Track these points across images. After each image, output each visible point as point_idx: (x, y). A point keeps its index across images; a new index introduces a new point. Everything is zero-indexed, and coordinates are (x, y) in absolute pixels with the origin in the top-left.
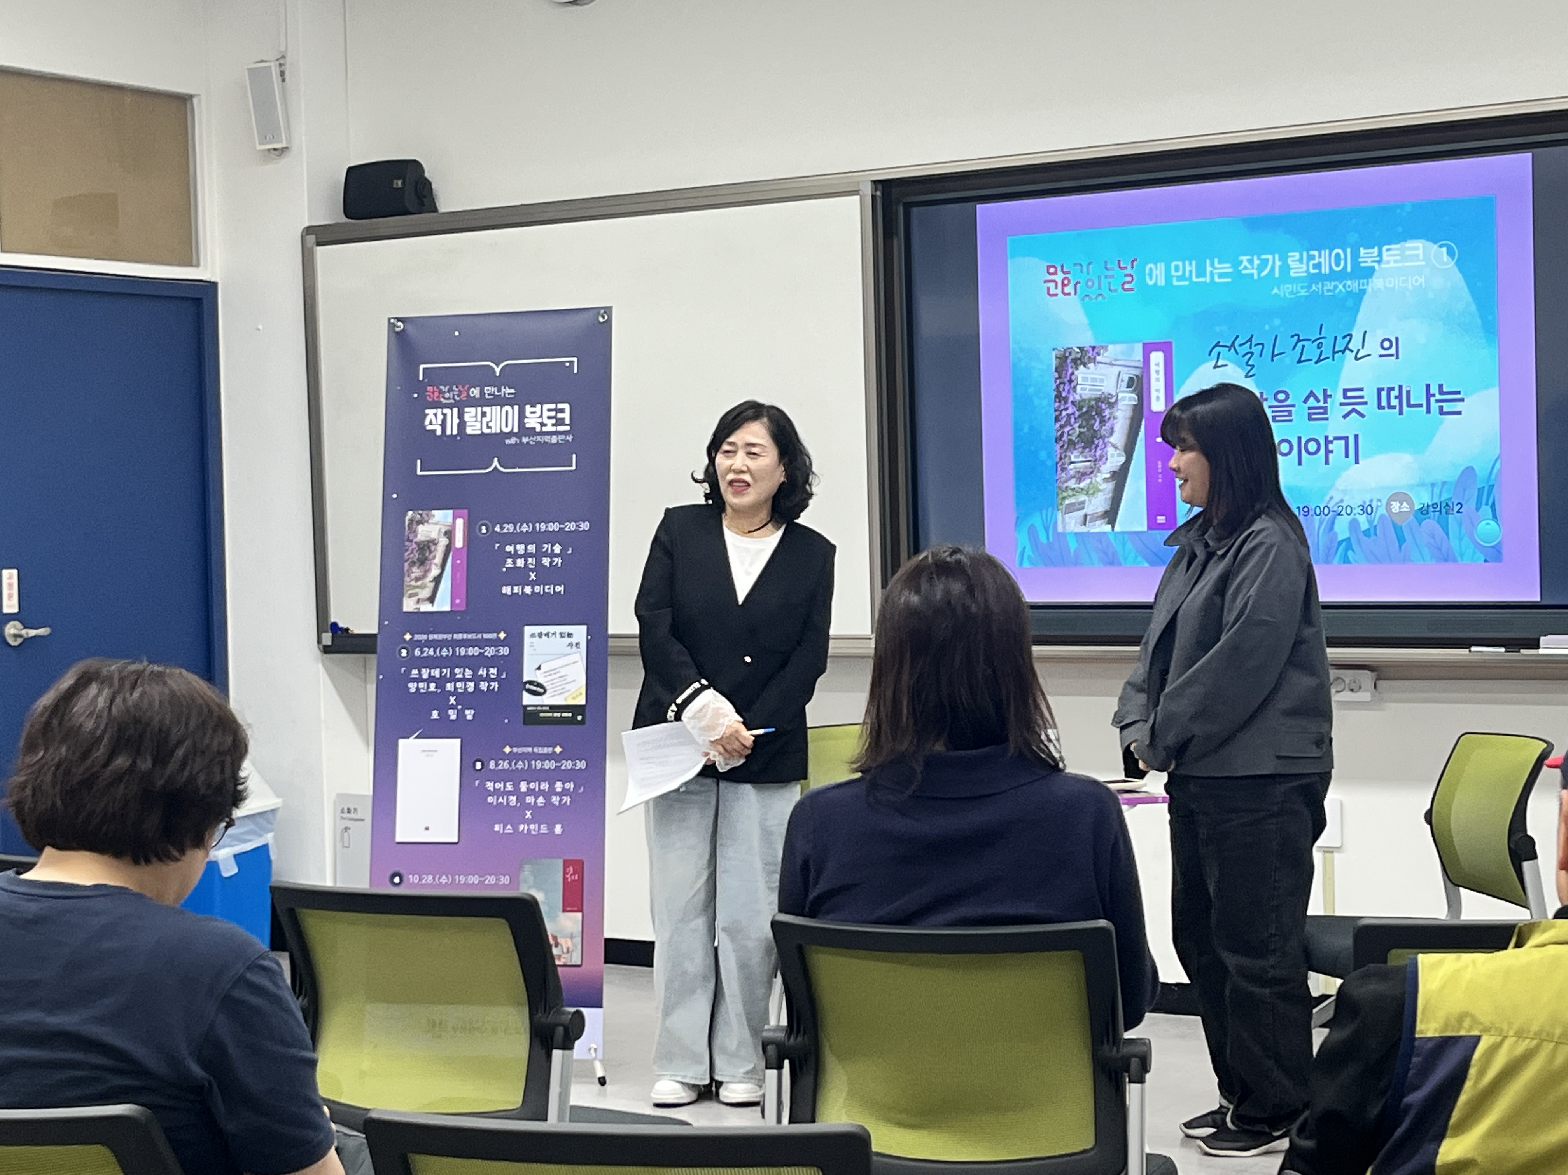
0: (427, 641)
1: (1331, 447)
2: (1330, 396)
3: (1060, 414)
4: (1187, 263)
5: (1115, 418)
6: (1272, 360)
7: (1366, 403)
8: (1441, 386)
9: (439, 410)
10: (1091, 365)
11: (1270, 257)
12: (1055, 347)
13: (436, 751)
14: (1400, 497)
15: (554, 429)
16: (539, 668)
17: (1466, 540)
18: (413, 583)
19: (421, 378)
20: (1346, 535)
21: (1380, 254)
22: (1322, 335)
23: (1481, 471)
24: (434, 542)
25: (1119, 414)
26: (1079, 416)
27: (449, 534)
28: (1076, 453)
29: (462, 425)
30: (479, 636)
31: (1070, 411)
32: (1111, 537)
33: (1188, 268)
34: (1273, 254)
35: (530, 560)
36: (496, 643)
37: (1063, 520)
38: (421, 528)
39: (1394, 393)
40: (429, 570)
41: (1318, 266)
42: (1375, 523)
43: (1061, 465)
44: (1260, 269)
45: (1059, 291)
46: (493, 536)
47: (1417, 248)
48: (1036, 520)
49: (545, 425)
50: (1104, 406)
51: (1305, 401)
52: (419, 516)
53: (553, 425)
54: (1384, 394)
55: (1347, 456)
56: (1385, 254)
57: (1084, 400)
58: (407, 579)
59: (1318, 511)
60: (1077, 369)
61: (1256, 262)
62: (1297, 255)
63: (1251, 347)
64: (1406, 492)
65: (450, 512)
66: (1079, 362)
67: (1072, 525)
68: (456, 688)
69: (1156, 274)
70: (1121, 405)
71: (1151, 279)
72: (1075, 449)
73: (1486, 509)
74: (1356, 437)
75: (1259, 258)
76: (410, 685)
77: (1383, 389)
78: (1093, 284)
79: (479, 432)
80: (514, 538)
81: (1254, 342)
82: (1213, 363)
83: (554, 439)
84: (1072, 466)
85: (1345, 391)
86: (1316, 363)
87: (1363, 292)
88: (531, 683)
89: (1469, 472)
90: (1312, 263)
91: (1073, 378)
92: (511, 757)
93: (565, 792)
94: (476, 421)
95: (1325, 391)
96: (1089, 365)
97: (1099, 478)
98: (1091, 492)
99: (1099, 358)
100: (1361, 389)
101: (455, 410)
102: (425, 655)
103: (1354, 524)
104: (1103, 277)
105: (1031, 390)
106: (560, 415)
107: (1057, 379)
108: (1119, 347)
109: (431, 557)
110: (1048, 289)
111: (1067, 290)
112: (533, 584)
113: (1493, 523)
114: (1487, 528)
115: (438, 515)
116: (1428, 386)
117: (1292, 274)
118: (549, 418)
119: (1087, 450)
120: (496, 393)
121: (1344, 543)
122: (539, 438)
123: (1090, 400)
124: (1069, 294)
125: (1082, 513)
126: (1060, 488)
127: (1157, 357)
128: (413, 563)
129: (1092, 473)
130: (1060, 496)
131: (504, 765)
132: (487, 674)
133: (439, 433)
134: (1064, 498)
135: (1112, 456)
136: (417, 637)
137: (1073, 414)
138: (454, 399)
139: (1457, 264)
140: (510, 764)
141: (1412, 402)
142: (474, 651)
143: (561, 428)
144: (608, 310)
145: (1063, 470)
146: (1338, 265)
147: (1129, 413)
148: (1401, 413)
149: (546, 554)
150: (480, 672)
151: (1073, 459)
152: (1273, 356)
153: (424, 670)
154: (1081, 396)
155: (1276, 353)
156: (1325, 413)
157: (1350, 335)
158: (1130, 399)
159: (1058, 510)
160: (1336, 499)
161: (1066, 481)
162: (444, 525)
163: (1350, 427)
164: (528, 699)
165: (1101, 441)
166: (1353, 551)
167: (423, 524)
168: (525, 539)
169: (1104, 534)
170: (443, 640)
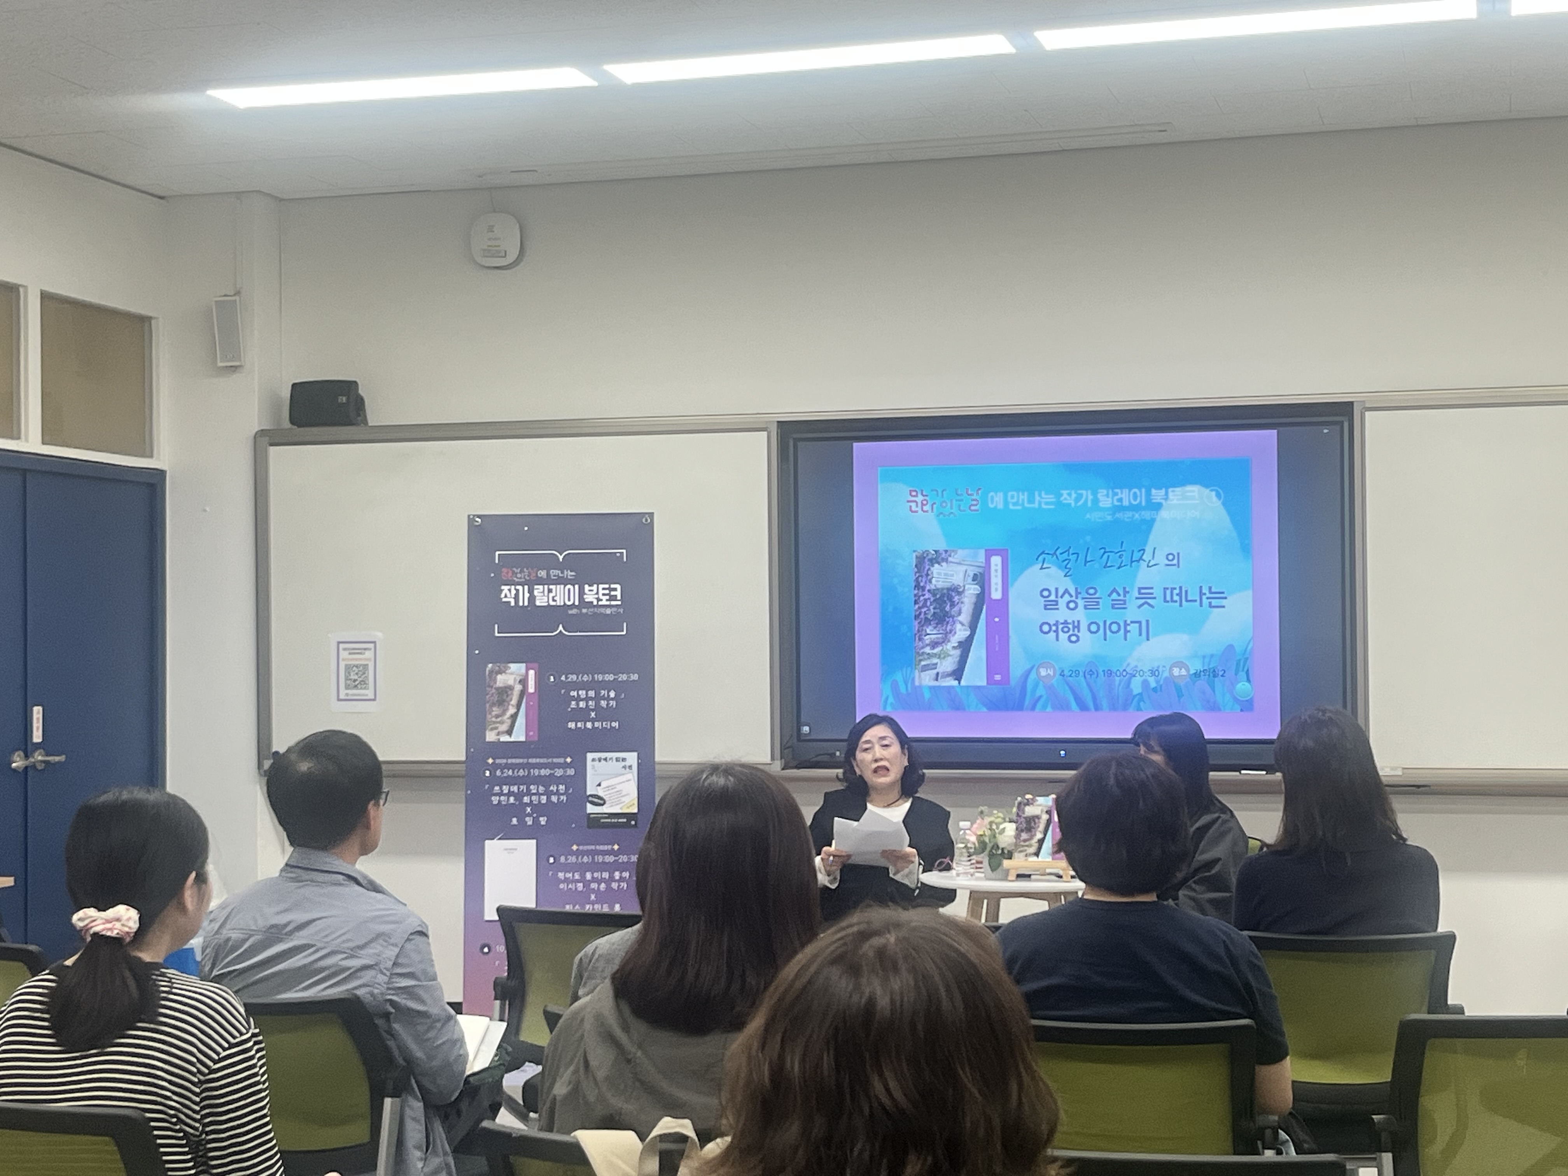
0: (507, 764)
1: (1129, 628)
2: (1128, 592)
3: (919, 598)
4: (1021, 494)
5: (962, 603)
6: (1085, 565)
7: (1155, 598)
8: (1210, 588)
9: (513, 587)
10: (944, 564)
11: (1084, 492)
12: (915, 549)
13: (516, 849)
14: (1180, 665)
15: (608, 603)
16: (599, 785)
17: (1228, 696)
18: (494, 719)
19: (497, 561)
20: (1140, 691)
21: (1167, 494)
22: (1123, 549)
23: (1238, 649)
24: (511, 688)
25: (966, 600)
26: (934, 601)
27: (524, 682)
28: (930, 627)
29: (532, 598)
30: (550, 760)
31: (927, 596)
32: (958, 690)
33: (1021, 497)
34: (1086, 490)
35: (590, 703)
36: (565, 766)
37: (920, 676)
38: (499, 677)
39: (1176, 592)
40: (507, 709)
41: (1120, 500)
42: (1161, 682)
43: (920, 635)
44: (1077, 500)
45: (919, 509)
46: (558, 683)
47: (1193, 491)
48: (899, 677)
49: (602, 600)
50: (953, 594)
51: (1109, 596)
52: (497, 668)
53: (607, 600)
54: (1168, 592)
55: (1140, 634)
56: (1170, 494)
57: (938, 589)
58: (489, 716)
59: (1118, 673)
60: (933, 566)
61: (1074, 495)
62: (1105, 492)
63: (1068, 555)
64: (1184, 661)
65: (524, 665)
66: (934, 561)
67: (927, 680)
68: (531, 801)
69: (997, 500)
70: (967, 593)
71: (992, 503)
72: (930, 624)
73: (1242, 675)
74: (1147, 621)
75: (1075, 493)
76: (493, 798)
77: (1168, 589)
78: (946, 506)
79: (546, 604)
80: (578, 686)
81: (1071, 551)
82: (1040, 565)
83: (608, 611)
84: (928, 637)
85: (1140, 589)
86: (1119, 568)
87: (1153, 521)
88: (591, 796)
89: (1230, 647)
90: (1116, 498)
91: (929, 572)
92: (578, 853)
93: (622, 879)
94: (544, 595)
95: (1124, 588)
96: (943, 564)
97: (949, 646)
98: (942, 656)
99: (950, 559)
100: (1152, 588)
101: (526, 587)
102: (505, 775)
103: (1145, 683)
104: (954, 501)
105: (896, 581)
106: (613, 593)
107: (916, 573)
108: (966, 552)
109: (508, 699)
110: (911, 507)
111: (925, 508)
112: (593, 721)
113: (1247, 684)
114: (1243, 687)
115: (513, 667)
116: (1201, 587)
117: (1101, 505)
118: (604, 595)
119: (939, 626)
120: (561, 575)
121: (1138, 697)
122: (596, 609)
123: (943, 589)
124: (927, 511)
125: (935, 671)
126: (918, 653)
127: (996, 561)
128: (493, 705)
129: (943, 642)
130: (918, 659)
131: (572, 859)
132: (557, 790)
133: (513, 604)
134: (921, 660)
135: (960, 630)
136: (498, 761)
137: (929, 599)
138: (524, 578)
139: (1224, 504)
140: (577, 858)
141: (1189, 598)
142: (544, 772)
143: (613, 603)
144: (651, 515)
145: (920, 639)
146: (1135, 499)
147: (974, 600)
148: (1181, 605)
149: (603, 698)
150: (551, 788)
151: (928, 632)
152: (1086, 562)
153: (504, 787)
154: (935, 586)
155: (1088, 559)
156: (1125, 604)
157: (1144, 550)
158: (974, 589)
159: (915, 669)
160: (1132, 665)
161: (923, 648)
162: (517, 675)
163: (1142, 615)
164: (591, 809)
165: (951, 619)
166: (1144, 701)
167: (501, 673)
168: (586, 686)
169: (953, 687)
170: (519, 764)
